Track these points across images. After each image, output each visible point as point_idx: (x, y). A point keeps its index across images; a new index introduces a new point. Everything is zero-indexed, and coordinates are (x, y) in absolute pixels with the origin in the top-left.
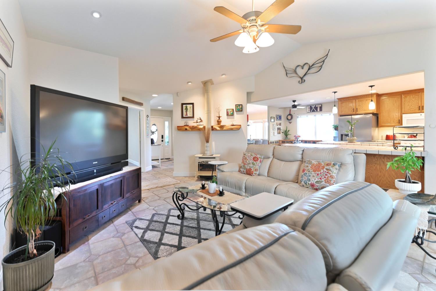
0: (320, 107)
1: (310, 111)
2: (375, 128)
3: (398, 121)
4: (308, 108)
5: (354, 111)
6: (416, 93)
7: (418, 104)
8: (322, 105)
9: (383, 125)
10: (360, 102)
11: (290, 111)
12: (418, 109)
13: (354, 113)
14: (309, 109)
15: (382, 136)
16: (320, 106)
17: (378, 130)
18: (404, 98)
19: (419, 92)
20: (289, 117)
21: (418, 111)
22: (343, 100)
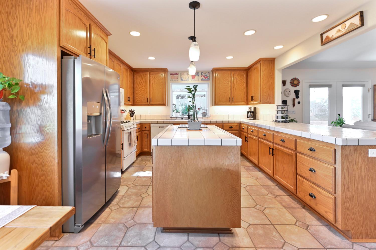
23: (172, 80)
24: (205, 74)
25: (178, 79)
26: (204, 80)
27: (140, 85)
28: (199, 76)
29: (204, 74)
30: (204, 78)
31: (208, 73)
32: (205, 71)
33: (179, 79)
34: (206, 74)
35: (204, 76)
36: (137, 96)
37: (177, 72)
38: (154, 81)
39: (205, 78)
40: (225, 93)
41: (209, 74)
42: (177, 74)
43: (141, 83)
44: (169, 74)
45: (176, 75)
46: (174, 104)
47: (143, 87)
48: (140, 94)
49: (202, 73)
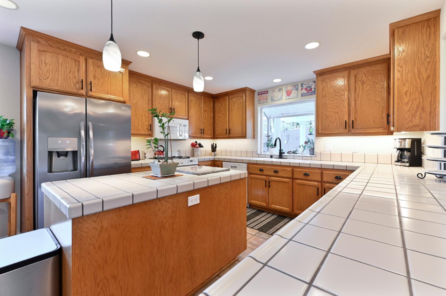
3: (148, 127)
5: (82, 88)
6: (167, 87)
7: (169, 104)
10: (96, 68)
12: (169, 111)
18: (155, 89)
22: (46, 41)
23: (259, 102)
24: (308, 85)
25: (267, 99)
26: (305, 96)
27: (220, 113)
28: (297, 90)
29: (306, 86)
30: (306, 92)
31: (313, 82)
32: (306, 81)
33: (269, 99)
34: (310, 84)
35: (306, 89)
36: (217, 127)
37: (265, 90)
38: (234, 107)
39: (308, 92)
40: (337, 113)
41: (315, 83)
42: (266, 92)
43: (222, 110)
44: (256, 94)
45: (265, 94)
46: (270, 136)
47: (223, 116)
48: (220, 124)
49: (302, 85)
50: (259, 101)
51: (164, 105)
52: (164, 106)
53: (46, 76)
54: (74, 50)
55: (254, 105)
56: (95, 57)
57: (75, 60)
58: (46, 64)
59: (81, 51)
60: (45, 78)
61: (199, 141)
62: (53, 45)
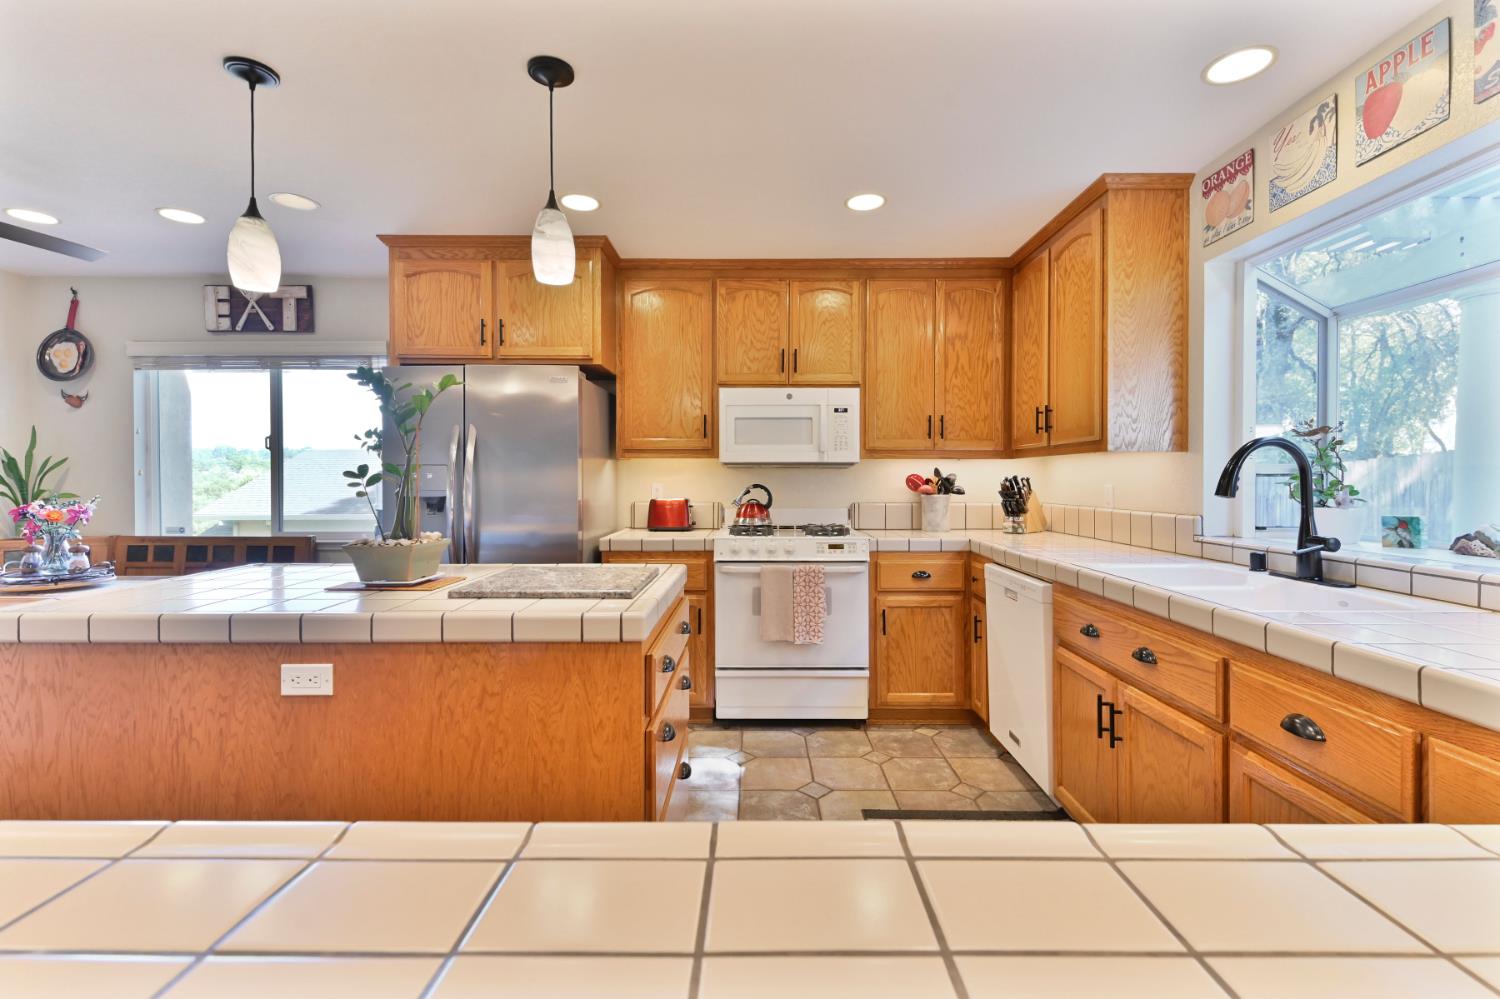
0: (299, 301)
1: (226, 323)
2: (598, 461)
3: (699, 424)
4: (211, 299)
5: (483, 341)
6: (769, 280)
7: (779, 338)
8: (310, 290)
9: (638, 441)
10: (516, 280)
11: (75, 304)
12: (776, 364)
13: (486, 351)
14: (225, 309)
15: (633, 507)
16: (302, 293)
17: (616, 470)
18: (724, 300)
19: (781, 280)
20: (65, 356)
21: (776, 378)
22: (421, 251)
25: (1248, 205)
27: (1027, 336)
33: (1262, 199)
36: (1018, 404)
38: (1065, 294)
42: (1247, 161)
43: (1030, 324)
44: (1195, 193)
45: (1240, 177)
47: (1035, 348)
48: (1026, 388)
50: (1208, 228)
51: (759, 346)
52: (758, 350)
53: (419, 328)
54: (470, 252)
55: (1182, 259)
56: (516, 253)
57: (472, 276)
58: (419, 301)
59: (484, 250)
60: (418, 332)
61: (947, 468)
62: (433, 255)
